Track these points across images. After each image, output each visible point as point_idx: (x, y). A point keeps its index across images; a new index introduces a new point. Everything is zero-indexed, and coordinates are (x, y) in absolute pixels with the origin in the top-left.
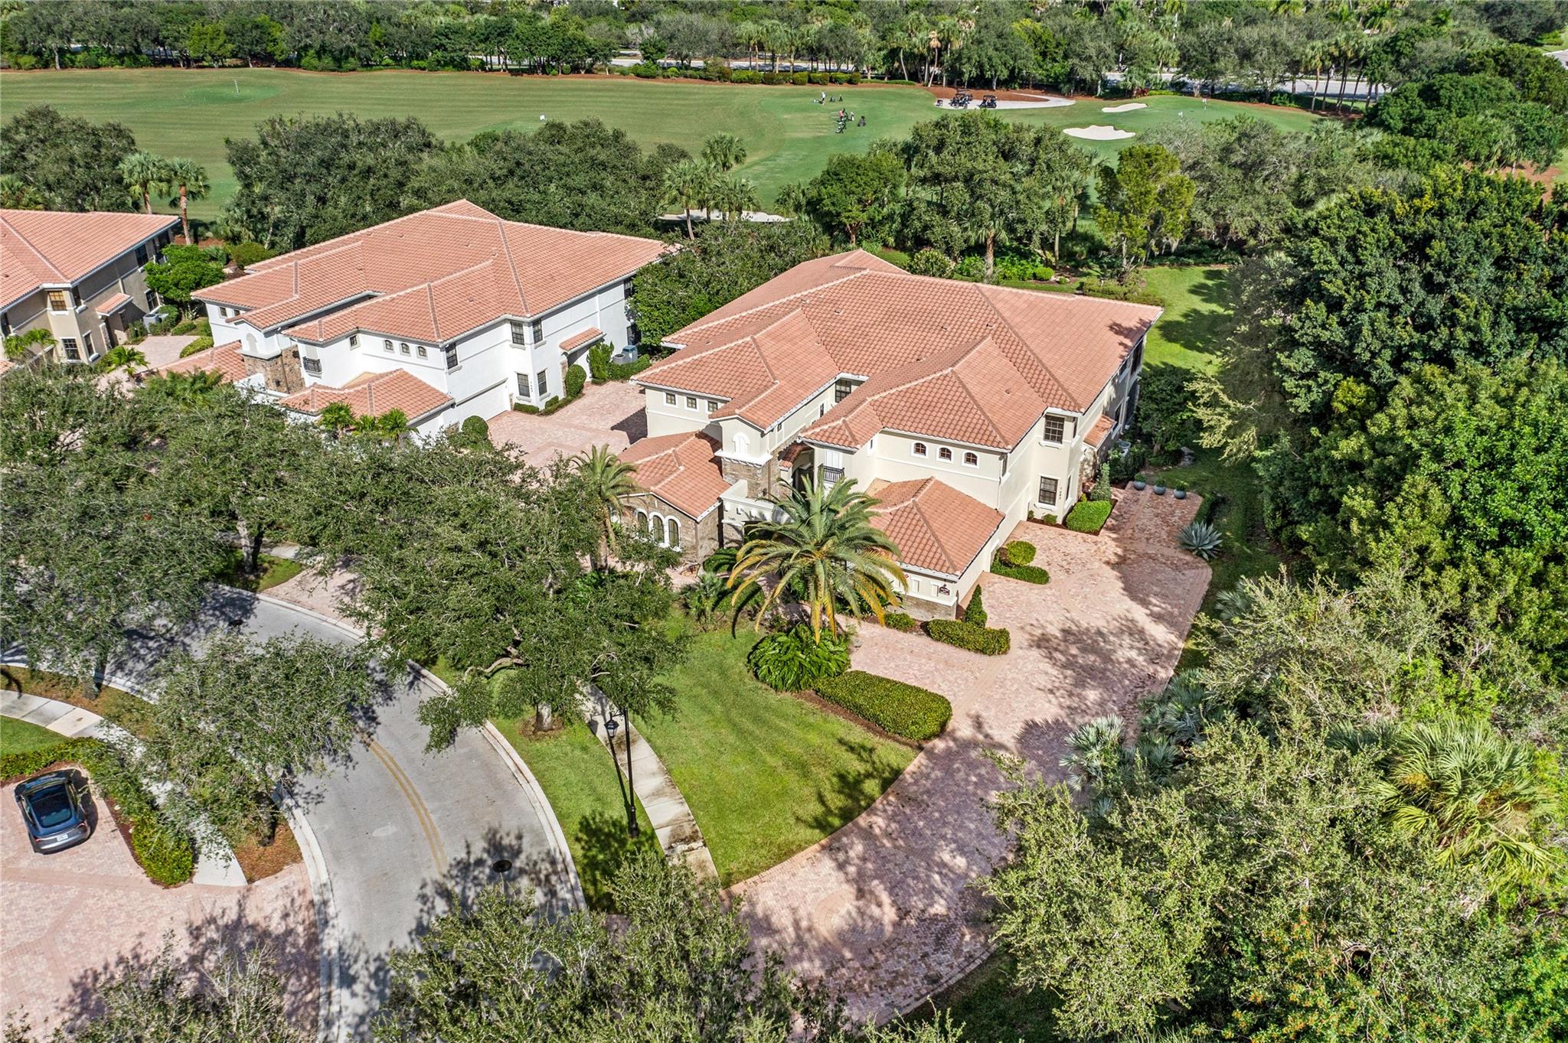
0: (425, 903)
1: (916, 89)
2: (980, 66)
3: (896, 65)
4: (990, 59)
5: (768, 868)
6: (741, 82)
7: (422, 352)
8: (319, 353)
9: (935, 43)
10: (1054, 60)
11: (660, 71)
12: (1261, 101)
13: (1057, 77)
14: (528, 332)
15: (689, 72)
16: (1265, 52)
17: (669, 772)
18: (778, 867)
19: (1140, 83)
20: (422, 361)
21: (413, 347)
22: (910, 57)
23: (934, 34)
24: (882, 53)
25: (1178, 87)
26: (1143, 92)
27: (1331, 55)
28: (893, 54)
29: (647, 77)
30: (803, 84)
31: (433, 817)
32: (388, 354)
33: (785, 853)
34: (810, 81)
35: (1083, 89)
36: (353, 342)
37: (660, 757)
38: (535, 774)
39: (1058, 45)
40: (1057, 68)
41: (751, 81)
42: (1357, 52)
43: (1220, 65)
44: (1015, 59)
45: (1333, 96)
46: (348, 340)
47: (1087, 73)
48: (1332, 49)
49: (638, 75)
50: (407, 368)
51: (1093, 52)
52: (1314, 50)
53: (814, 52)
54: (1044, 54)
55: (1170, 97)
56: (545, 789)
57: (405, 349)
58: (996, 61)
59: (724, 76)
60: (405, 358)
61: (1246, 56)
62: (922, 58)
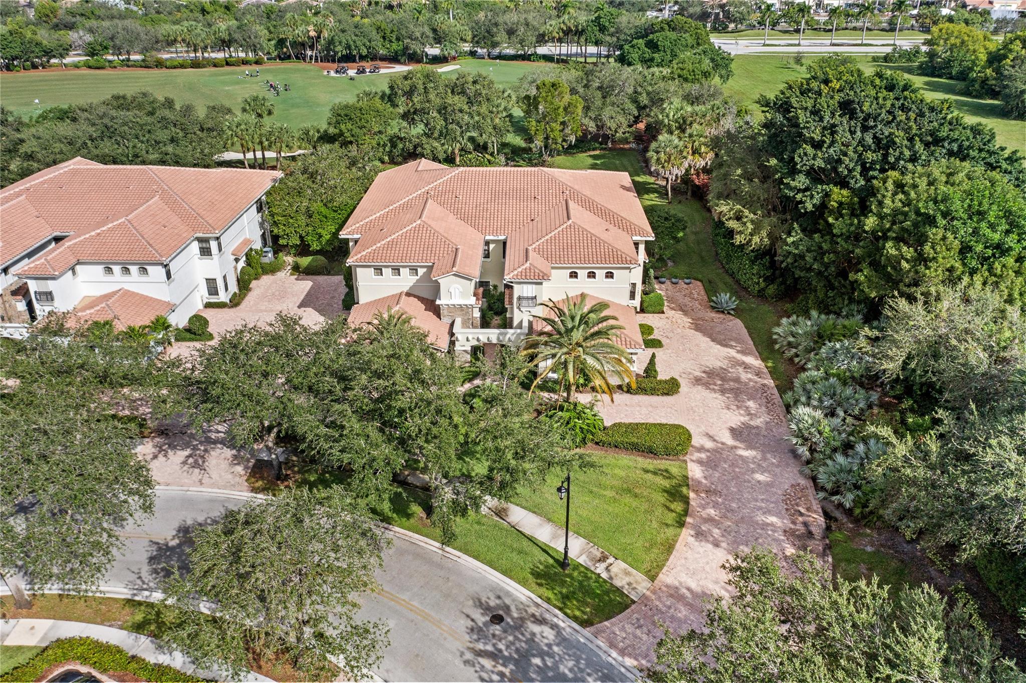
0: (474, 666)
1: (301, 65)
2: (348, 47)
3: (285, 50)
4: (354, 42)
5: (668, 560)
6: (175, 67)
7: (144, 271)
8: (51, 285)
9: (313, 34)
10: (391, 41)
11: (107, 64)
12: (523, 60)
13: (396, 52)
14: (213, 245)
15: (130, 63)
16: (522, 29)
17: (549, 520)
18: (672, 557)
19: (453, 53)
20: (144, 278)
21: (134, 269)
22: (294, 44)
23: (311, 28)
24: (273, 42)
25: (473, 54)
26: (454, 58)
27: (562, 29)
28: (281, 42)
29: (98, 68)
30: (222, 66)
31: (415, 603)
32: (109, 278)
33: (669, 548)
34: (228, 64)
35: (412, 59)
36: (74, 273)
37: (534, 512)
38: (460, 550)
39: (392, 31)
40: (395, 46)
41: (182, 66)
42: (577, 26)
43: (497, 39)
44: (370, 41)
45: (564, 55)
46: (70, 272)
47: (415, 47)
48: (562, 26)
49: (90, 67)
50: (127, 287)
51: (418, 35)
52: (553, 26)
53: (225, 44)
54: (384, 38)
55: (470, 60)
56: (476, 558)
57: (126, 271)
58: (359, 43)
59: (160, 64)
60: (127, 278)
61: (511, 32)
62: (303, 45)
